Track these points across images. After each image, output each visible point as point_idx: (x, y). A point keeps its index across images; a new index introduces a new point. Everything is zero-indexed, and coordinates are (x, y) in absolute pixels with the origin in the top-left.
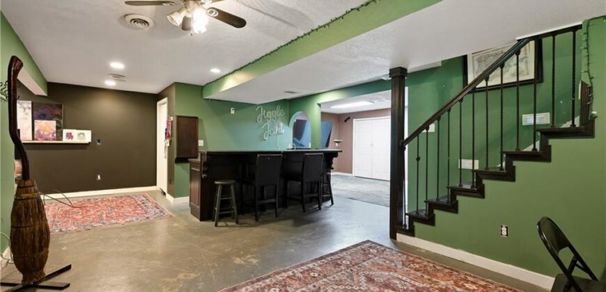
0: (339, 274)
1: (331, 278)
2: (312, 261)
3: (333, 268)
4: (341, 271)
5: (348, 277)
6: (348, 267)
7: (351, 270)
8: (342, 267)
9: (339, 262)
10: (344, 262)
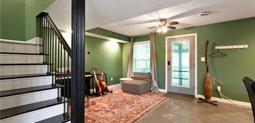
0: (125, 114)
1: (128, 112)
2: (139, 118)
3: (128, 115)
4: (125, 115)
5: (122, 113)
6: (122, 117)
7: (120, 116)
8: (124, 117)
9: (126, 119)
10: (124, 120)
